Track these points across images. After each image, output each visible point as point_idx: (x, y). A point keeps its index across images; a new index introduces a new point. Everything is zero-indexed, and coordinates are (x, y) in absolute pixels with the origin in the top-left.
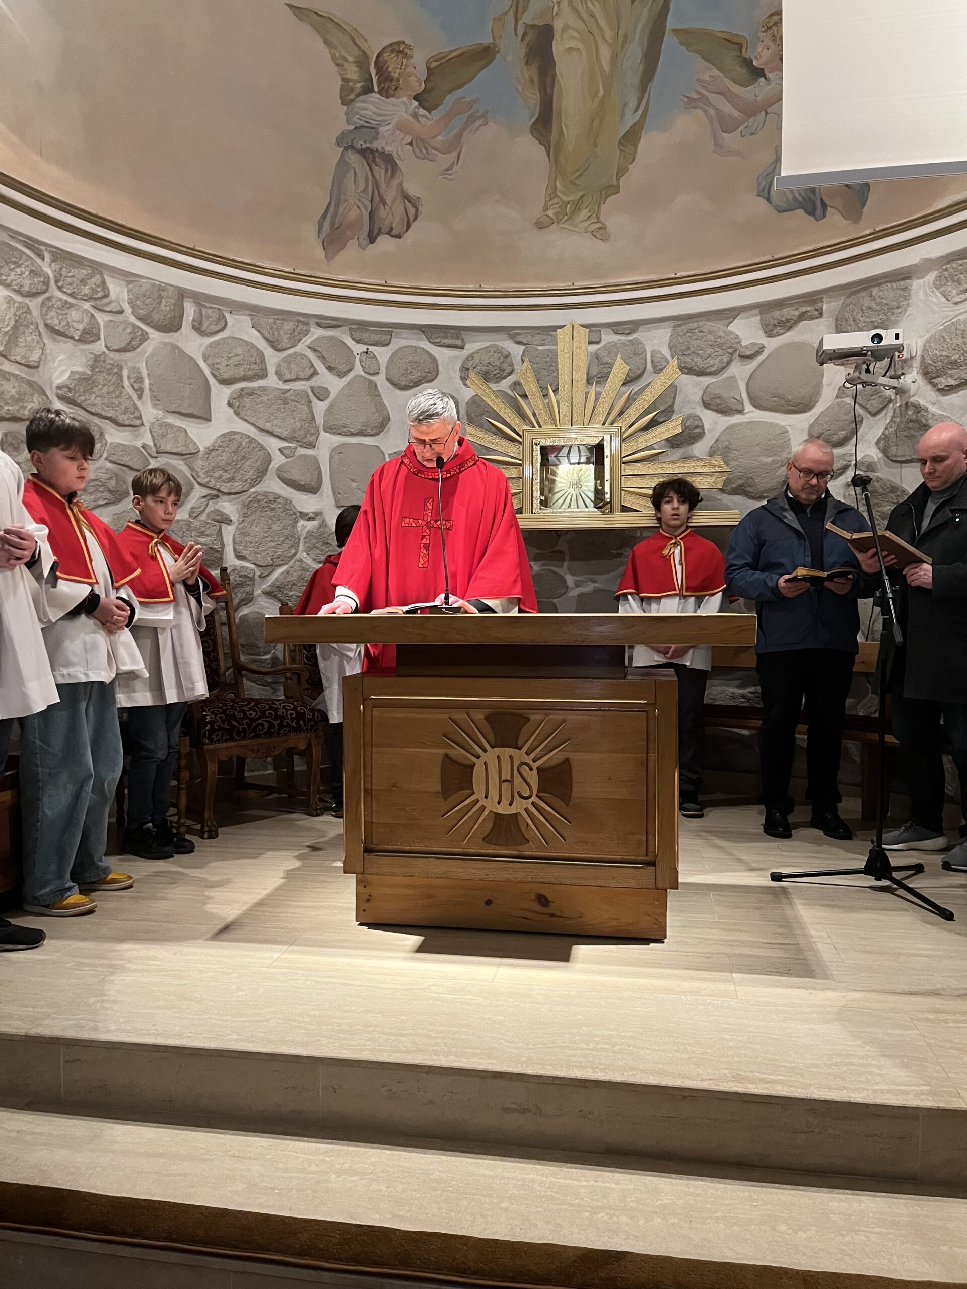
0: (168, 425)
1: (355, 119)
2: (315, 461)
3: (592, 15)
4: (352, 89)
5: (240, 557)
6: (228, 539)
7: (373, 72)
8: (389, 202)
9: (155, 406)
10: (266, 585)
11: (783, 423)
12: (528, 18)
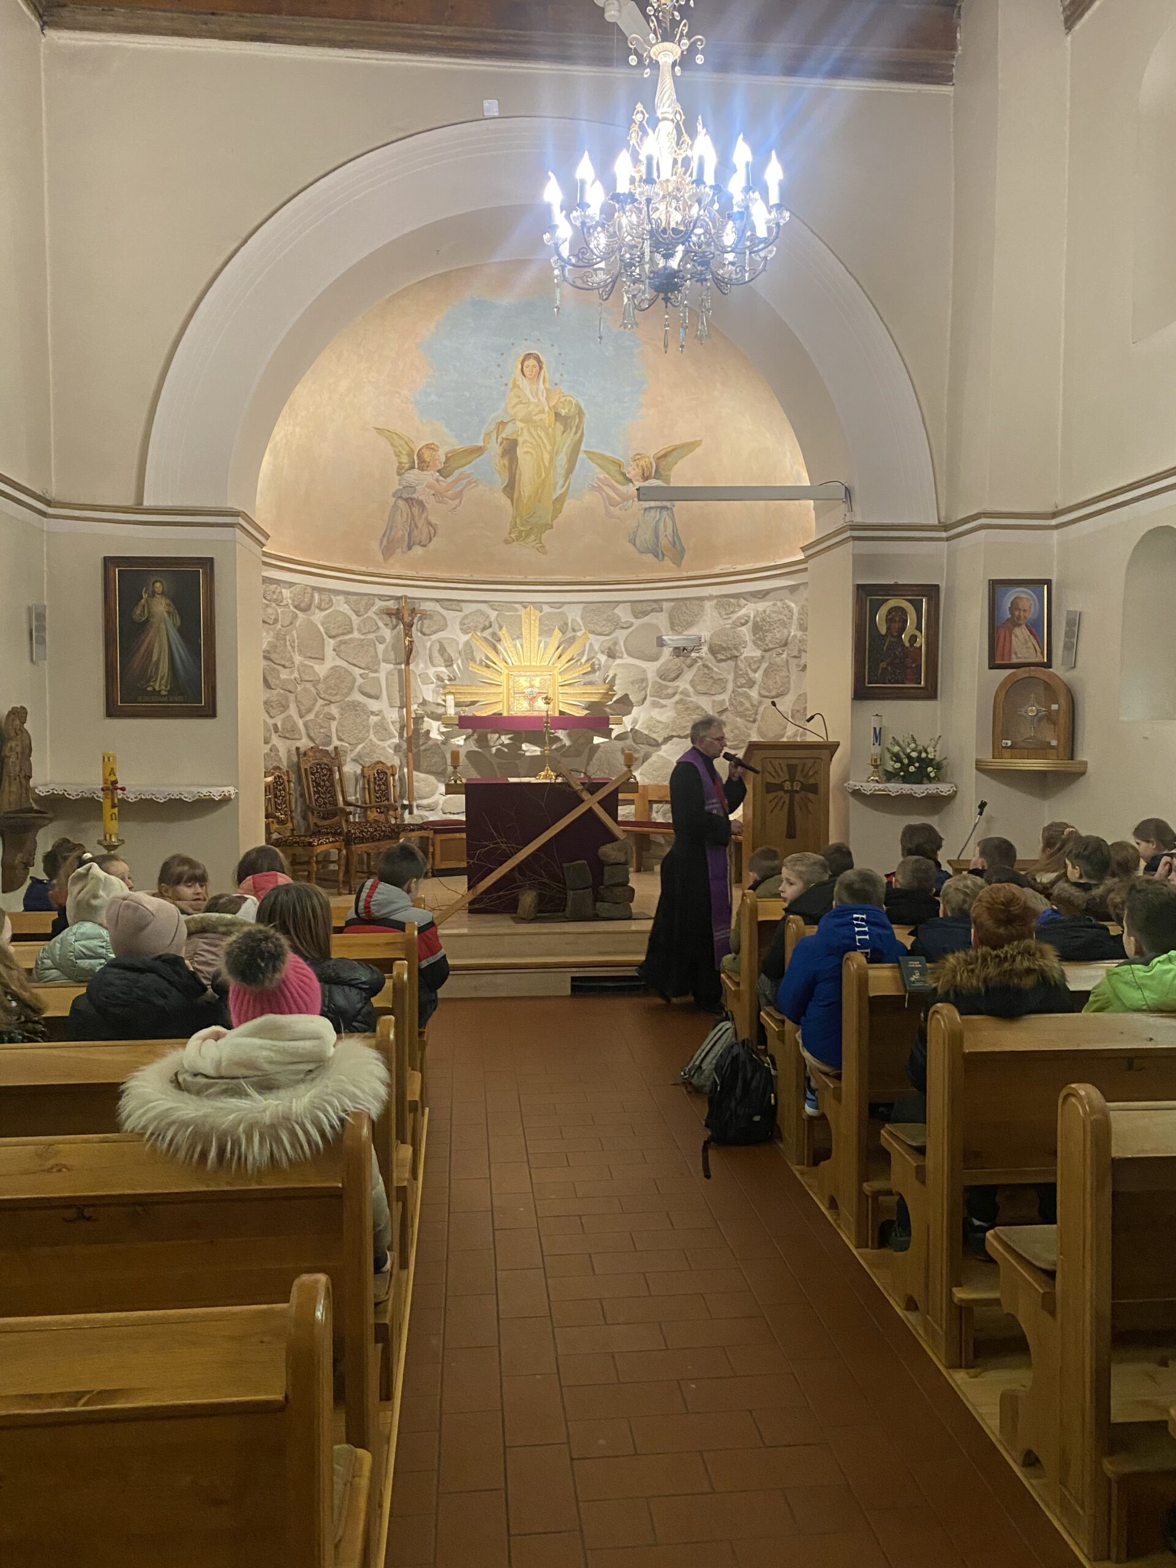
0: (306, 666)
1: (404, 482)
2: (378, 679)
3: (540, 437)
4: (403, 468)
5: (340, 739)
6: (334, 730)
7: (416, 458)
8: (420, 525)
9: (300, 655)
10: (353, 755)
11: (644, 666)
12: (504, 435)
